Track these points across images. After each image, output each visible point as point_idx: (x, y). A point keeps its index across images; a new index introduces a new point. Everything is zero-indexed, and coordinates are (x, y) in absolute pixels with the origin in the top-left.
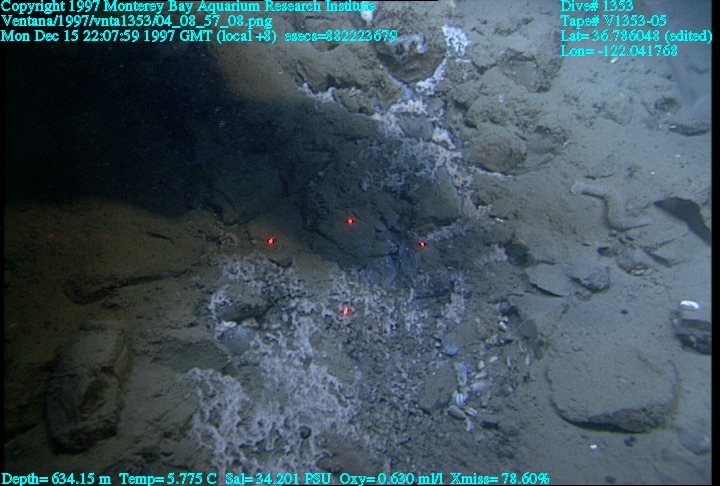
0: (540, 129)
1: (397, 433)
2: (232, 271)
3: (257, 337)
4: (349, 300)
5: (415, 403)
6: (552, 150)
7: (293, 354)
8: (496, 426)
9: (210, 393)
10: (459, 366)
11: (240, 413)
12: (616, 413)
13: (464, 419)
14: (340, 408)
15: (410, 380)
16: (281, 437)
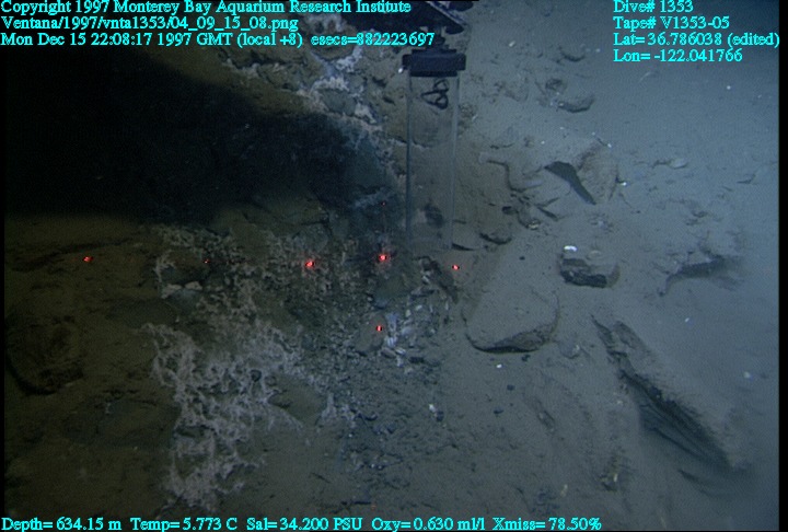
1: (337, 373)
3: (202, 299)
4: (286, 263)
5: (352, 348)
6: (462, 123)
7: (238, 311)
8: (422, 360)
9: (164, 344)
10: (388, 316)
11: (195, 361)
13: (394, 357)
14: (285, 354)
15: (346, 331)
16: (234, 381)
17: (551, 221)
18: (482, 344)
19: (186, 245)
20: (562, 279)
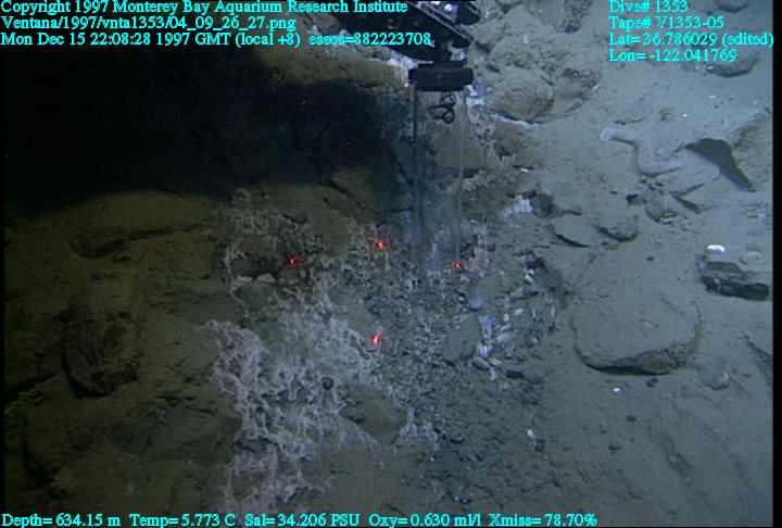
0: (568, 73)
1: (420, 384)
2: (246, 226)
3: (274, 293)
4: (368, 255)
5: (438, 355)
6: (580, 95)
7: (312, 308)
8: (520, 375)
9: (229, 344)
10: (483, 319)
11: (260, 364)
12: (639, 356)
13: (488, 369)
14: (362, 360)
15: (433, 334)
16: (303, 388)
17: (691, 214)
18: (596, 361)
19: (259, 232)
20: (703, 287)
